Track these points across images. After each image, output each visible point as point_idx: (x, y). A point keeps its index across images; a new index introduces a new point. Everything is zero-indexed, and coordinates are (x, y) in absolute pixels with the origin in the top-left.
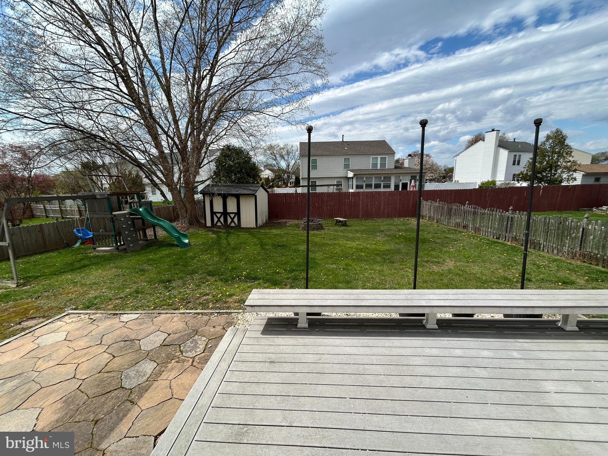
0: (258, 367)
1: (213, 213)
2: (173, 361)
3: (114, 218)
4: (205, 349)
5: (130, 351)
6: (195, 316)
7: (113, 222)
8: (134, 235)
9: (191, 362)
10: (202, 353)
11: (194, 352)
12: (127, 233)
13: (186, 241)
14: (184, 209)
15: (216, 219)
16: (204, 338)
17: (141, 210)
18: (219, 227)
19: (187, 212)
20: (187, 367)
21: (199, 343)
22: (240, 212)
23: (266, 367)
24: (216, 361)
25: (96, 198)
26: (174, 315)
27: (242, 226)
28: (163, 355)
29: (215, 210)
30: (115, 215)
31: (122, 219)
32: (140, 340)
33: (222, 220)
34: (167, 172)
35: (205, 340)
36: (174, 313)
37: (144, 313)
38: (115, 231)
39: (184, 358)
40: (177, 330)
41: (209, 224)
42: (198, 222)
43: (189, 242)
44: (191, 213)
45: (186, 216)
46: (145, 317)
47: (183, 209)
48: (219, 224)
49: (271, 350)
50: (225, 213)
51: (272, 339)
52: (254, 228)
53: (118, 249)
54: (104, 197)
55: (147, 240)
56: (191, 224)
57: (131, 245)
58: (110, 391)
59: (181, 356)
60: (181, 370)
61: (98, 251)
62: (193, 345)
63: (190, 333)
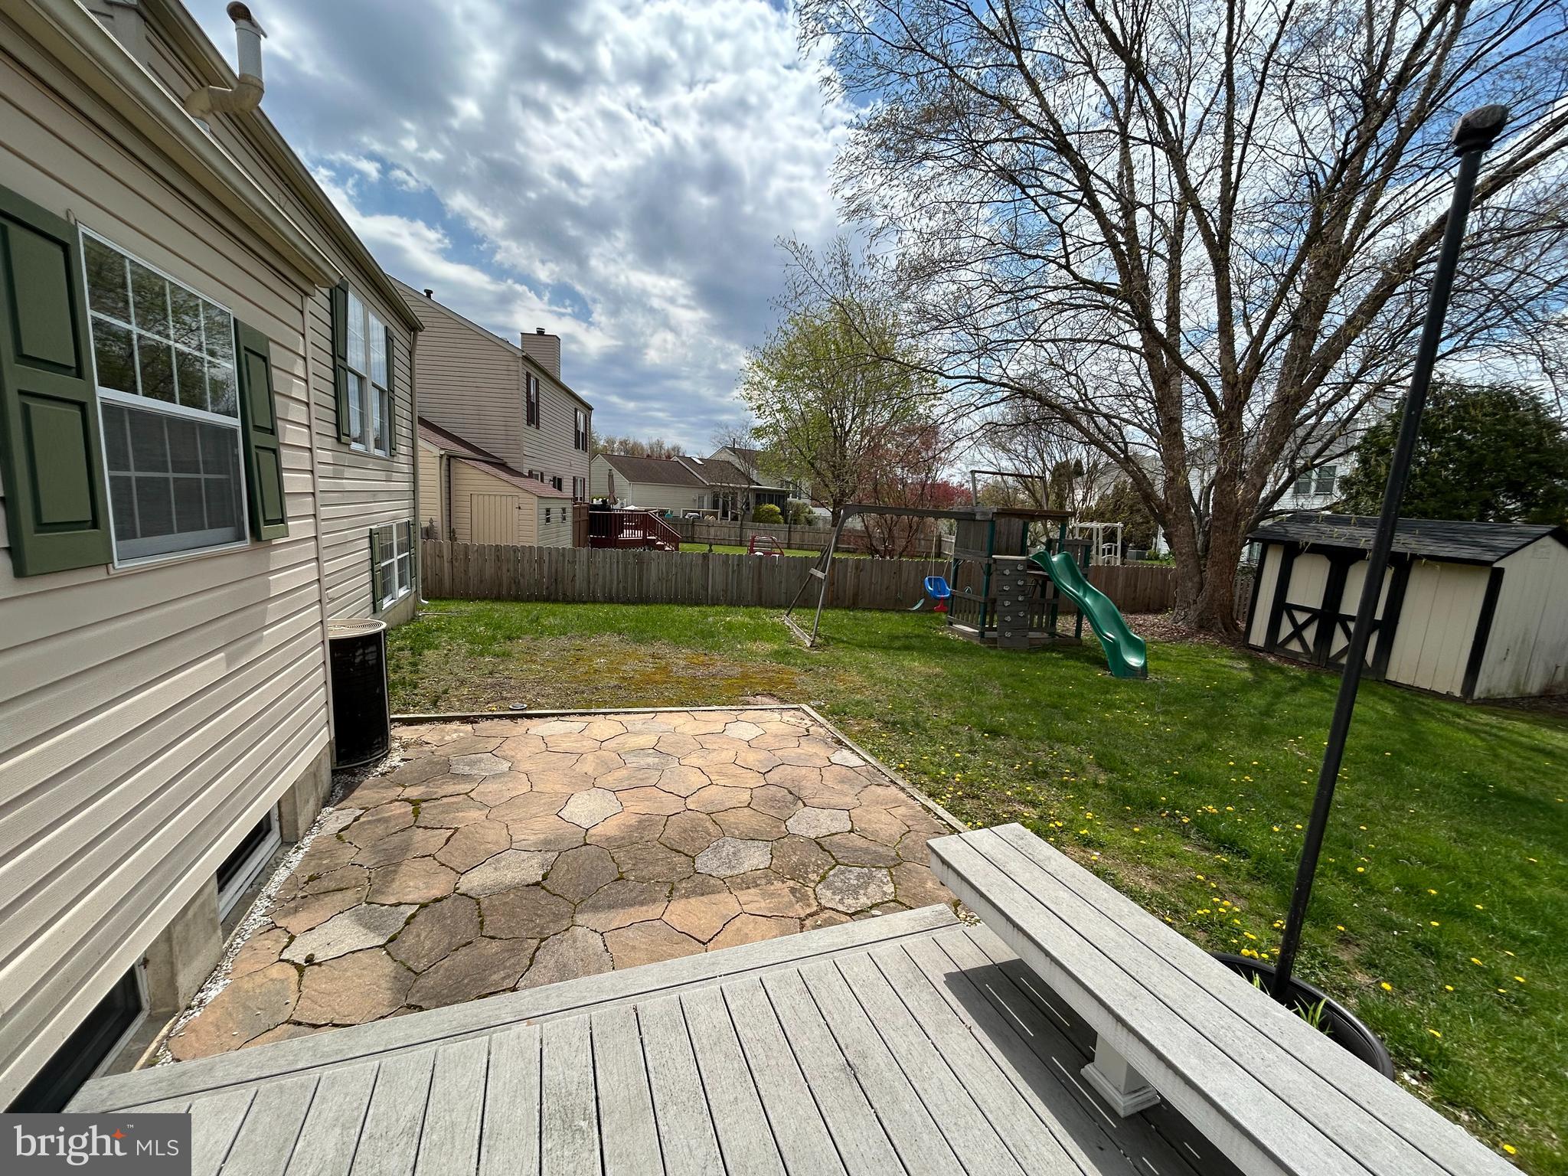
0: (811, 1040)
1: (1281, 607)
2: (791, 883)
3: (993, 567)
4: (862, 911)
5: (772, 812)
6: (944, 830)
7: (989, 574)
8: (1021, 614)
9: (808, 911)
10: (847, 914)
11: (838, 898)
12: (1007, 603)
13: (1134, 661)
14: (1196, 579)
15: (1286, 629)
16: (889, 888)
17: (1055, 559)
18: (1293, 658)
19: (1200, 590)
20: (790, 915)
21: (869, 890)
22: (1396, 623)
23: (822, 1059)
24: (814, 945)
25: (974, 520)
26: (910, 801)
27: (1391, 676)
28: (795, 859)
29: (1292, 599)
30: (995, 559)
31: (1007, 572)
32: (805, 805)
33: (1310, 634)
34: (1172, 474)
35: (885, 893)
36: (915, 799)
37: (874, 767)
38: (987, 594)
39: (810, 892)
40: (875, 832)
41: (1258, 637)
42: (1230, 626)
43: (1145, 666)
44: (1212, 596)
45: (1195, 602)
46: (865, 774)
47: (1191, 579)
48: (1295, 646)
49: (898, 1040)
50: (1328, 616)
51: (951, 1016)
52: (1448, 697)
53: (982, 634)
54: (986, 518)
55: (1053, 634)
56: (1203, 625)
57: (1008, 634)
58: (679, 852)
59: (812, 885)
60: (778, 910)
61: (953, 631)
62: (855, 882)
63: (881, 857)
